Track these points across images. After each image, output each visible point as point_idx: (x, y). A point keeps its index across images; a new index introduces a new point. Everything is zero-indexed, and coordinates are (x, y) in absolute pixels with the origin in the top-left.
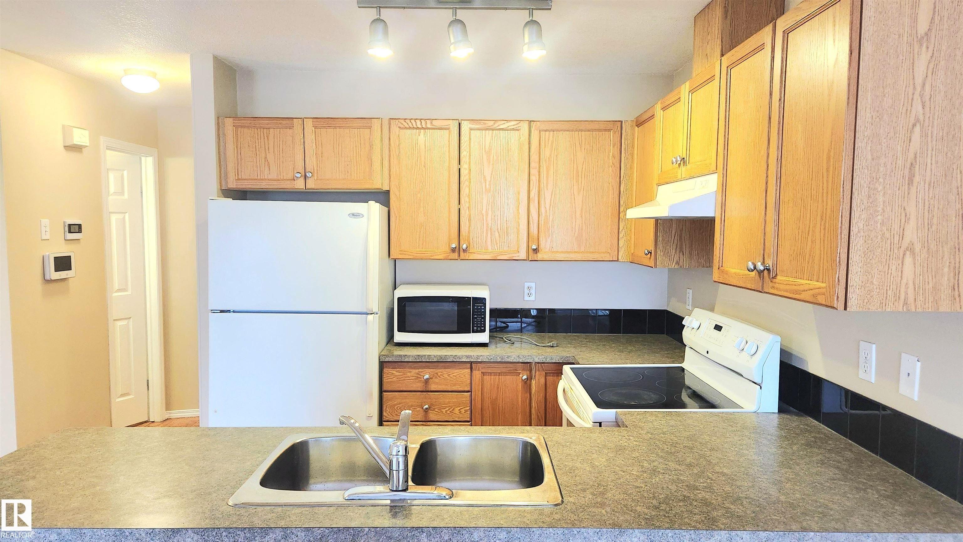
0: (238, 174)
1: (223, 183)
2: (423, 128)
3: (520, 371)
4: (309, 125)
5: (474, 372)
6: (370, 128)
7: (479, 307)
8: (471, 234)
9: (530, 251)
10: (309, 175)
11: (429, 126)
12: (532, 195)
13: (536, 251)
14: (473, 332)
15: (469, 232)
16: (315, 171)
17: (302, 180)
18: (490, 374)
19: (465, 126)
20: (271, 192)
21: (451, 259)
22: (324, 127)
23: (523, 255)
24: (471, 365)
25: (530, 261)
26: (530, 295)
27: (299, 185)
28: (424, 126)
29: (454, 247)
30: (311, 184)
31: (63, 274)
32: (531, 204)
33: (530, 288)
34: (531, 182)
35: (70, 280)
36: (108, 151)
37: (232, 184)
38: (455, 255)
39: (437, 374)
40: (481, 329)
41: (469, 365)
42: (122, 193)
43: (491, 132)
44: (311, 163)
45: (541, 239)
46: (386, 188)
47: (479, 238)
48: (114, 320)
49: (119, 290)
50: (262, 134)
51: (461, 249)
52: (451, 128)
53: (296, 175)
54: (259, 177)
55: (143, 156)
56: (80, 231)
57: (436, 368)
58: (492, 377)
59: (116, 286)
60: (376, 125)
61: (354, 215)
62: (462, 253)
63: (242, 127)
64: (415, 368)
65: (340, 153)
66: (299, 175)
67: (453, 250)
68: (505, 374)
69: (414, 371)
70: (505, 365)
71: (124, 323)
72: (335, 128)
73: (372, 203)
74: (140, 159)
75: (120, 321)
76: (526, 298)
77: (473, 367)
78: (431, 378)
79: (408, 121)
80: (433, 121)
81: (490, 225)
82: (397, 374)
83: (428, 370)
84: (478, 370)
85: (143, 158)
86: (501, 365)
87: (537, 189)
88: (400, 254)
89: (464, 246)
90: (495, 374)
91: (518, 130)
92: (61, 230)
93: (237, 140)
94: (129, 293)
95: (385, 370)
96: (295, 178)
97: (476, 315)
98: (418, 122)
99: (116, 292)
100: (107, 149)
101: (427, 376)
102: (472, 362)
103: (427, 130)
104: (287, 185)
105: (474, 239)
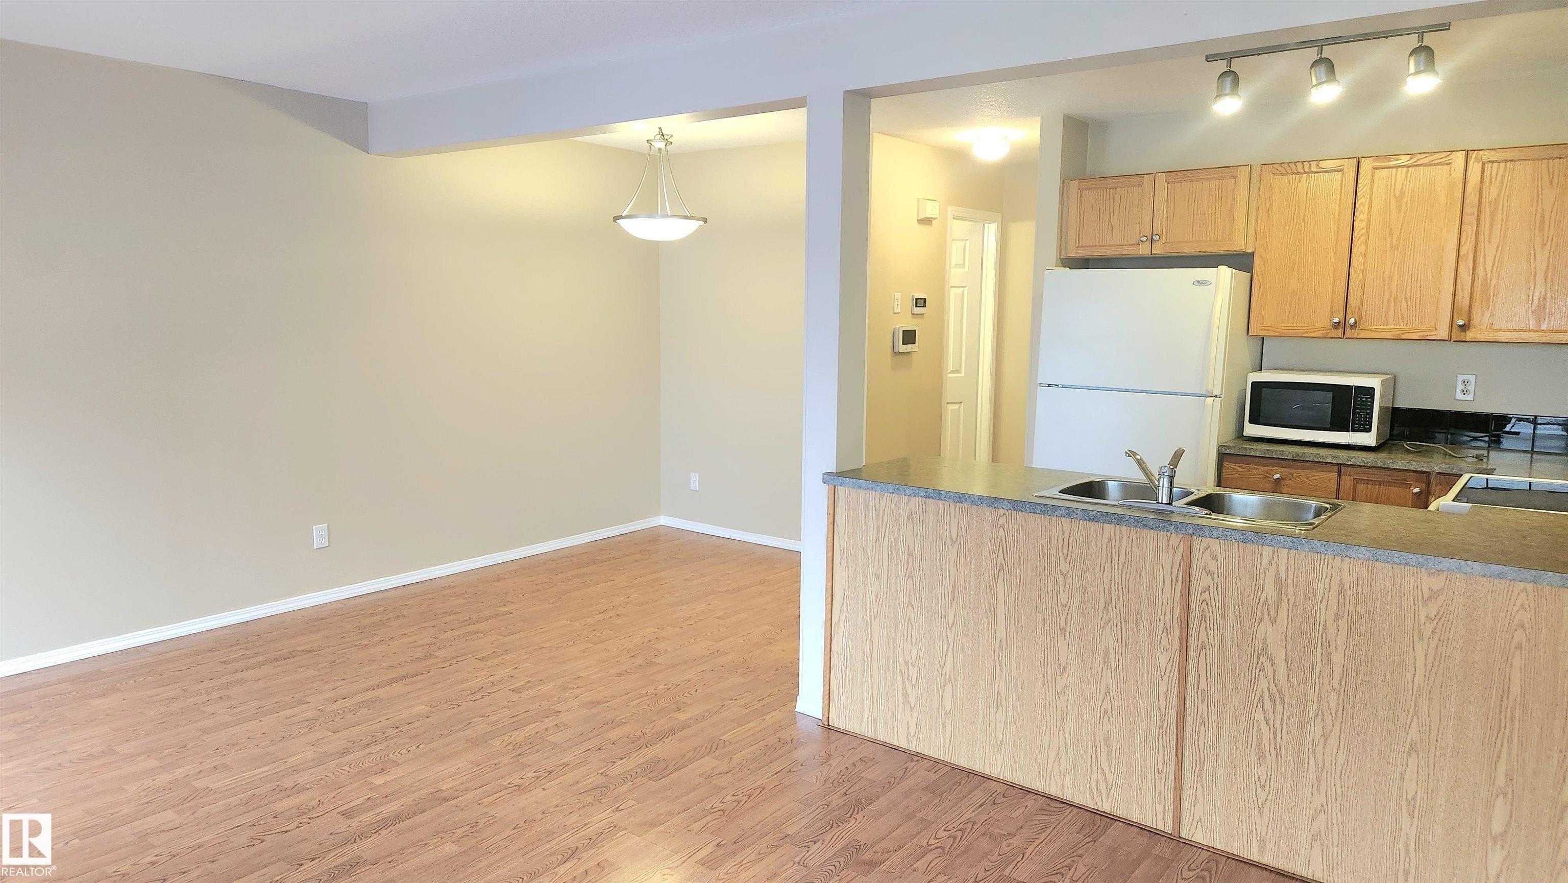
0: (1079, 242)
1: (1063, 252)
2: (1305, 173)
3: (1411, 482)
4: (1161, 178)
5: (1343, 477)
6: (1235, 177)
7: (1364, 399)
8: (1365, 306)
9: (1455, 327)
10: (1156, 238)
11: (1314, 169)
12: (1463, 251)
13: (1464, 328)
14: (1354, 430)
15: (1361, 303)
16: (1164, 233)
17: (1148, 244)
18: (1367, 482)
19: (1366, 165)
20: (1112, 258)
21: (1332, 338)
22: (1179, 182)
23: (1443, 333)
24: (1340, 468)
25: (1454, 341)
26: (1465, 392)
27: (1145, 250)
28: (1307, 171)
29: (1337, 321)
30: (1158, 249)
31: (909, 348)
32: (1461, 263)
33: (1466, 382)
34: (1464, 235)
35: (914, 354)
36: (954, 221)
37: (1072, 253)
38: (1339, 333)
39: (1292, 474)
40: (1365, 428)
41: (1336, 468)
42: (963, 266)
43: (1405, 169)
44: (1160, 223)
45: (1474, 312)
46: (1250, 250)
47: (1376, 311)
48: (947, 403)
49: (953, 371)
50: (1108, 196)
51: (1347, 325)
52: (1346, 170)
53: (1141, 239)
54: (1100, 244)
55: (986, 223)
56: (924, 306)
57: (1290, 467)
58: (1370, 486)
59: (950, 368)
60: (1243, 173)
61: (1200, 283)
62: (1348, 330)
63: (1087, 189)
64: (1263, 465)
65: (1196, 212)
66: (1145, 239)
67: (1336, 326)
68: (1389, 484)
69: (1262, 469)
70: (1388, 473)
71: (956, 407)
72: (1192, 181)
73: (1222, 268)
74: (984, 225)
75: (952, 405)
76: (1459, 396)
77: (1342, 471)
78: (1284, 479)
79: (1286, 166)
80: (1321, 162)
81: (1394, 292)
82: (1240, 469)
83: (1279, 469)
84: (1349, 475)
85: (986, 225)
86: (1383, 473)
87: (1473, 242)
88: (1262, 330)
89: (1352, 321)
90: (1374, 483)
91: (1448, 164)
92: (910, 303)
93: (1081, 203)
94: (962, 375)
95: (1226, 464)
96: (1140, 243)
97: (1358, 409)
98: (1299, 165)
99: (950, 373)
100: (954, 218)
101: (1277, 476)
102: (1341, 464)
103: (1311, 175)
104: (1131, 251)
105: (1368, 312)
